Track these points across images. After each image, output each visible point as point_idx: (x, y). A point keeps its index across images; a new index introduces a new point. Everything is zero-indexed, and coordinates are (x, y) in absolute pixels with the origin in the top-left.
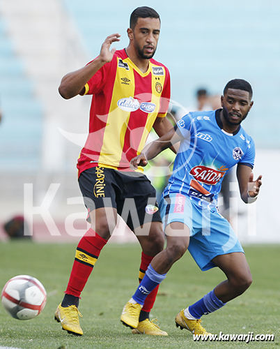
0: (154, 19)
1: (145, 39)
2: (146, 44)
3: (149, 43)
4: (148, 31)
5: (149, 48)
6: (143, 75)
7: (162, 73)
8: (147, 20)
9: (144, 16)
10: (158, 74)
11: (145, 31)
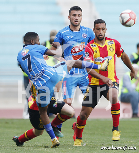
0: (102, 24)
1: (99, 32)
2: (99, 34)
3: (100, 33)
4: (100, 29)
5: (100, 35)
6: (102, 47)
7: (113, 43)
8: (99, 24)
9: (98, 23)
10: (111, 44)
11: (99, 29)
